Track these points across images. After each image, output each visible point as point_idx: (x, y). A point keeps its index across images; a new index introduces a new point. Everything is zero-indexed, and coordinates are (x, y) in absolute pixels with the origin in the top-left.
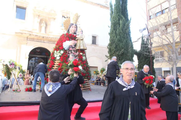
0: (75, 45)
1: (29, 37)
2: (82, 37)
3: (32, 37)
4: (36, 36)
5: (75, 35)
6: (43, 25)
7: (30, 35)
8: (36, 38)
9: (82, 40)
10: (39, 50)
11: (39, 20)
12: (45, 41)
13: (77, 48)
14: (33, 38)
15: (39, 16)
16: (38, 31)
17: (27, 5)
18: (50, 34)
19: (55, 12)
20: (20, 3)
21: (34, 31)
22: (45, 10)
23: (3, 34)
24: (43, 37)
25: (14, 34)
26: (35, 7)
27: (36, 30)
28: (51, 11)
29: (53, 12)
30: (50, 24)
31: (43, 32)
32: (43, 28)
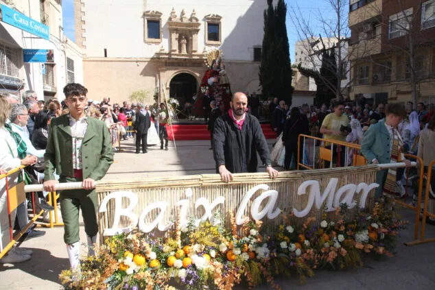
0: (219, 80)
1: (168, 61)
3: (171, 61)
4: (177, 59)
5: (218, 70)
6: (184, 41)
7: (169, 59)
8: (175, 61)
9: (224, 75)
11: (177, 36)
12: (188, 65)
13: (220, 83)
15: (176, 31)
16: (177, 52)
17: (160, 16)
18: (193, 53)
19: (197, 20)
20: (152, 16)
21: (173, 53)
22: (184, 19)
23: (137, 61)
24: (185, 60)
25: (149, 60)
26: (170, 19)
27: (175, 51)
28: (191, 19)
29: (194, 21)
30: (192, 40)
31: (184, 52)
32: (184, 46)
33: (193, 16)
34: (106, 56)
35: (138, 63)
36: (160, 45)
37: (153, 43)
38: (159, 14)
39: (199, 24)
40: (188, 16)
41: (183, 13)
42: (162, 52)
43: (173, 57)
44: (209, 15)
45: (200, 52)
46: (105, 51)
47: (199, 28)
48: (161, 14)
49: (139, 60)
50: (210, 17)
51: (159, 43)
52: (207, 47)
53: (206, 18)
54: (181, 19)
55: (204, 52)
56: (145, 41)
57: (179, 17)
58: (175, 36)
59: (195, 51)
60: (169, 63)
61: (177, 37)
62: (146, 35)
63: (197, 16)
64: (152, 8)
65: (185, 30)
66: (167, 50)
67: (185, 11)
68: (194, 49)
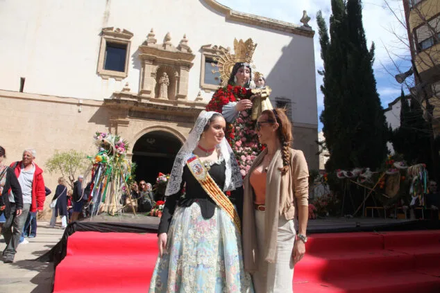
0: (250, 112)
1: (134, 109)
2: (265, 93)
3: (140, 108)
4: (149, 105)
5: (247, 89)
7: (136, 103)
8: (148, 109)
9: (265, 99)
10: (154, 141)
12: (169, 117)
13: (255, 117)
14: (142, 110)
15: (154, 62)
16: (153, 95)
17: (129, 38)
18: (179, 99)
19: (189, 50)
20: (115, 35)
21: (143, 95)
22: (167, 47)
23: (79, 104)
24: (165, 108)
25: (101, 104)
26: (146, 43)
27: (149, 92)
28: (179, 48)
29: (184, 51)
30: (179, 79)
31: (164, 95)
32: (165, 88)
33: (184, 43)
34: (22, 90)
35: (81, 108)
36: (124, 82)
37: (111, 76)
38: (128, 35)
39: (192, 57)
40: (175, 43)
41: (167, 39)
42: (126, 92)
43: (143, 101)
44: (210, 46)
45: (191, 98)
46: (23, 81)
47: (192, 62)
48: (132, 34)
49: (81, 102)
50: (211, 48)
51: (123, 78)
52: (203, 92)
53: (203, 49)
54: (164, 45)
55: (197, 99)
56: (98, 73)
57: (160, 42)
58: (151, 69)
59: (183, 97)
60: (135, 111)
61: (155, 71)
62: (102, 64)
63: (189, 44)
64: (118, 24)
65: (169, 63)
66: (134, 91)
67: (171, 36)
68: (180, 93)
